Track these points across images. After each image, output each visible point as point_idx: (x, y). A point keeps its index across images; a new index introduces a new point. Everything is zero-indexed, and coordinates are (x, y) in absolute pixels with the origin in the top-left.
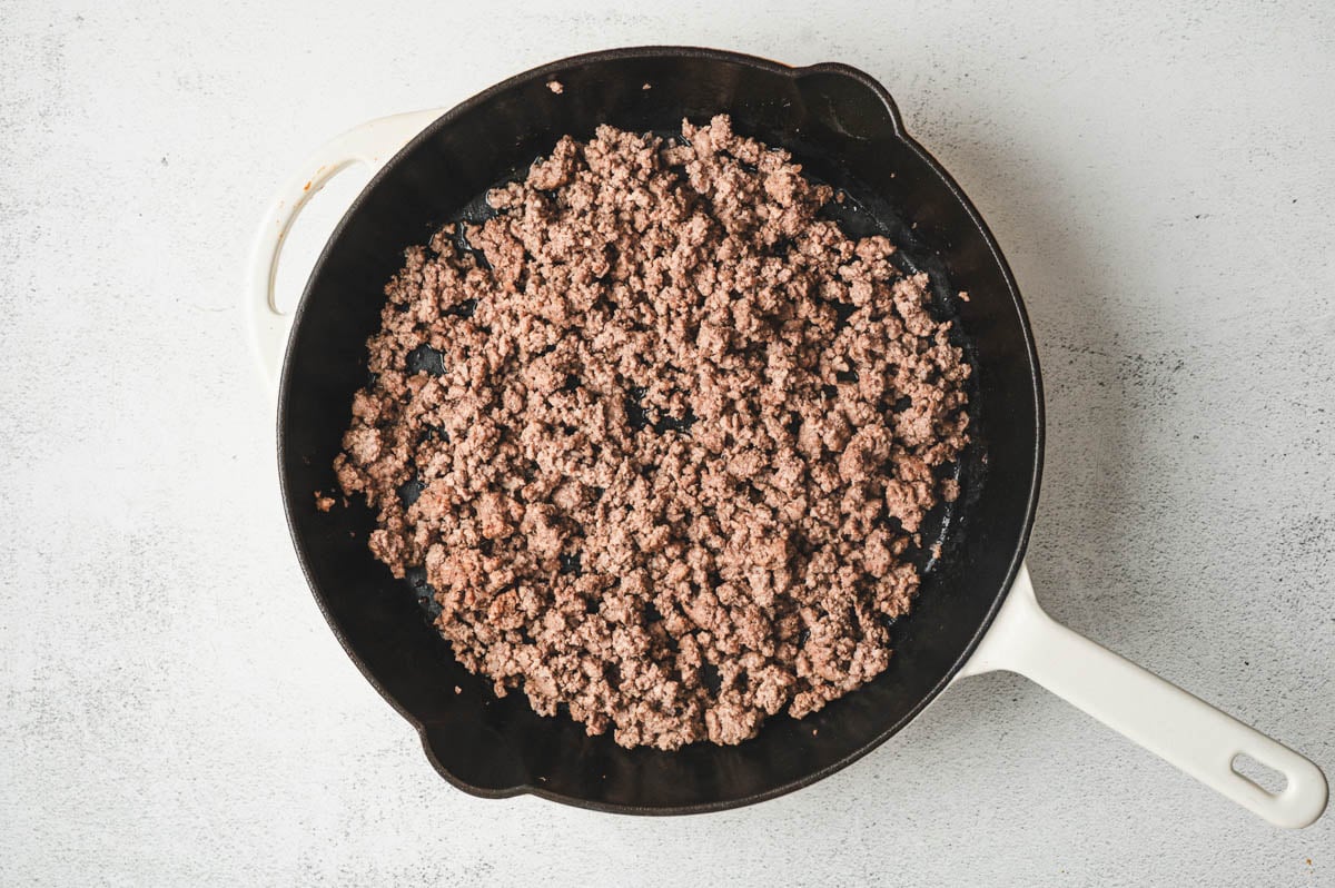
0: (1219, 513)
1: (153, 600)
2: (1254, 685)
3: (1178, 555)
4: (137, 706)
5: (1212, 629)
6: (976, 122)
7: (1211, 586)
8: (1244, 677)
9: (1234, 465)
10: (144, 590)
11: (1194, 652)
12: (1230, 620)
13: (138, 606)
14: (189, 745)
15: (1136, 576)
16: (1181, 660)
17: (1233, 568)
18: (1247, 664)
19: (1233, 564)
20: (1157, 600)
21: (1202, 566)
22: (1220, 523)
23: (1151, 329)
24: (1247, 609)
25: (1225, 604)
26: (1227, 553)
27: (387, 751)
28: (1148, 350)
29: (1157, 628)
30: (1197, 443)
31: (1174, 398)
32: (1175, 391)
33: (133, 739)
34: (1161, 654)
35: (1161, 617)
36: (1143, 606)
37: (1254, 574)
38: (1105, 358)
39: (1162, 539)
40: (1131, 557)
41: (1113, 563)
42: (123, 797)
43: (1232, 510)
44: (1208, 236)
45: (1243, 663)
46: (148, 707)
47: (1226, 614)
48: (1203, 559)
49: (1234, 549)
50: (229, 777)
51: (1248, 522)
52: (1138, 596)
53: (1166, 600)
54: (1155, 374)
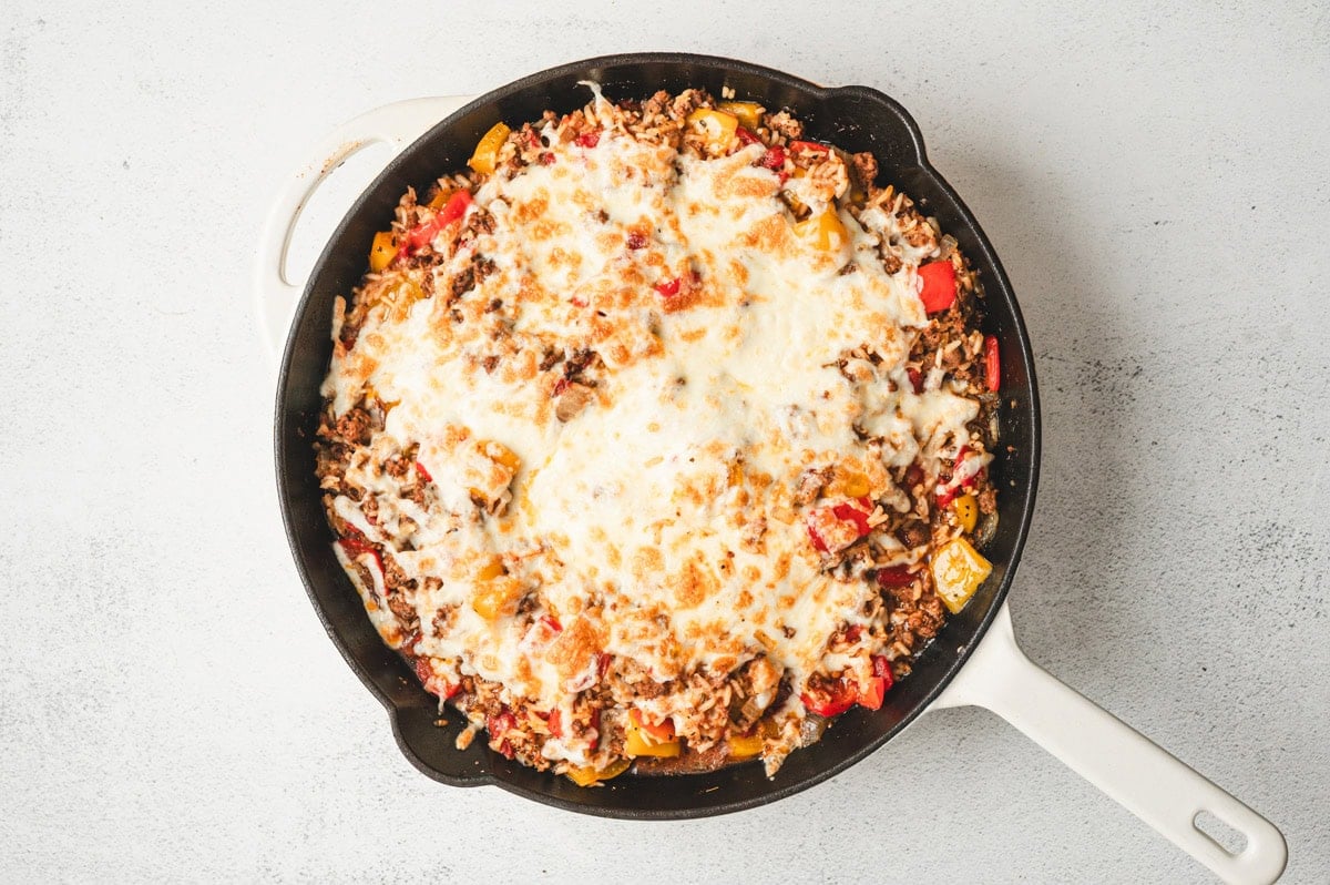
0: (1178, 519)
1: (113, 602)
2: (1211, 690)
3: (1136, 561)
4: (97, 708)
5: (1169, 634)
6: (936, 128)
7: (1169, 592)
8: (1201, 682)
9: (1192, 471)
10: (104, 592)
11: (1151, 657)
12: (1188, 626)
13: (98, 609)
14: (149, 747)
15: (1094, 582)
16: (1139, 665)
17: (1191, 574)
18: (1205, 669)
19: (1191, 570)
20: (1115, 605)
21: (1160, 572)
22: (1178, 529)
23: (1110, 334)
24: (1206, 615)
25: (1183, 609)
26: (1185, 559)
27: (346, 754)
28: (1107, 356)
29: (1115, 633)
30: (1155, 449)
31: (1132, 404)
32: (1134, 396)
33: (93, 742)
34: (1120, 660)
35: (1118, 622)
36: (1101, 611)
37: (1211, 580)
38: (1064, 364)
39: (1120, 545)
40: (1090, 562)
41: (1072, 568)
42: (82, 799)
43: (1190, 516)
44: (1166, 242)
45: (1201, 669)
46: (107, 709)
47: (1184, 620)
48: (1161, 565)
49: (1192, 555)
50: (188, 780)
51: (1206, 527)
52: (1096, 602)
53: (1124, 605)
54: (1114, 380)
